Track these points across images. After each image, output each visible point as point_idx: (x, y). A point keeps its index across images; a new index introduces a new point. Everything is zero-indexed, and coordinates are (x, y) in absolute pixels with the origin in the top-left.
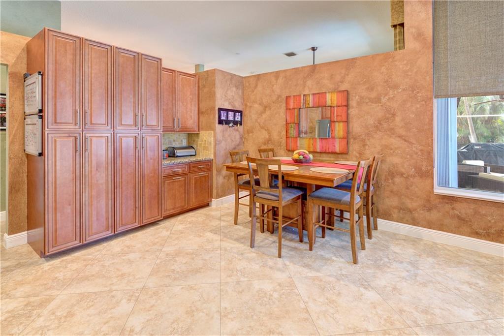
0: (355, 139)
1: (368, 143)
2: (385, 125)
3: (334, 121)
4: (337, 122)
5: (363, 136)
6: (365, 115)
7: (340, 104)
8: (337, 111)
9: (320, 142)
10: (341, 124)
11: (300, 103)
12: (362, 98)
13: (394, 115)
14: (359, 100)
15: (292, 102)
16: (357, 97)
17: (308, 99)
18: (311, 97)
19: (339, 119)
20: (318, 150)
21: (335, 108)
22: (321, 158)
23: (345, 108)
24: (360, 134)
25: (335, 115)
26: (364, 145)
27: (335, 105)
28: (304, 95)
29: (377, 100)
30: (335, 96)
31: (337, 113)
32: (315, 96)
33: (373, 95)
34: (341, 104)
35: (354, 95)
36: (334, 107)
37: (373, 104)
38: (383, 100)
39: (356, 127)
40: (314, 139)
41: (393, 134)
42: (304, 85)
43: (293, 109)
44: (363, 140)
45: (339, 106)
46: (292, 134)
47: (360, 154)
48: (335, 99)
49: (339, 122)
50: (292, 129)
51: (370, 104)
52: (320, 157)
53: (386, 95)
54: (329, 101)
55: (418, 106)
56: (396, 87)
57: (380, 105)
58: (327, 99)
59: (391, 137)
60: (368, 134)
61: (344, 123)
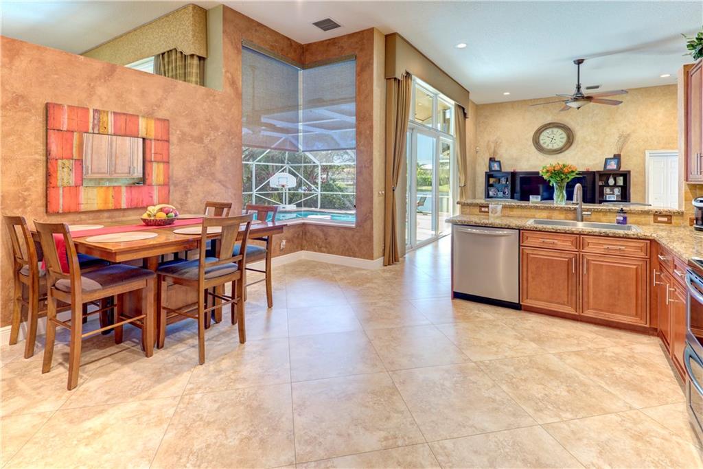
0: (176, 185)
1: (191, 190)
2: (207, 169)
3: (151, 161)
4: (155, 161)
5: (185, 182)
6: (187, 156)
7: (159, 138)
8: (155, 146)
9: (127, 192)
10: (161, 166)
11: (87, 122)
12: (184, 134)
13: (215, 158)
14: (180, 136)
15: (66, 117)
16: (178, 132)
17: (105, 119)
18: (111, 118)
19: (159, 157)
20: (124, 206)
21: (153, 142)
22: (124, 219)
23: (166, 143)
24: (181, 179)
25: (153, 152)
26: (186, 193)
27: (153, 138)
28: (95, 111)
29: (200, 140)
30: (152, 124)
31: (155, 150)
32: (118, 117)
33: (196, 133)
34: (161, 137)
35: (174, 128)
36: (151, 140)
37: (196, 144)
38: (206, 141)
39: (178, 170)
40: (116, 189)
41: (214, 179)
42: (91, 92)
43: (68, 131)
44: (185, 187)
45: (158, 140)
46: (65, 181)
47: (181, 204)
48: (153, 129)
49: (158, 162)
50: (66, 170)
51: (192, 142)
52: (123, 216)
53: (208, 135)
54: (144, 130)
55: (233, 152)
56: (216, 129)
57: (202, 145)
58: (140, 127)
59: (212, 182)
60: (190, 180)
61: (165, 164)
